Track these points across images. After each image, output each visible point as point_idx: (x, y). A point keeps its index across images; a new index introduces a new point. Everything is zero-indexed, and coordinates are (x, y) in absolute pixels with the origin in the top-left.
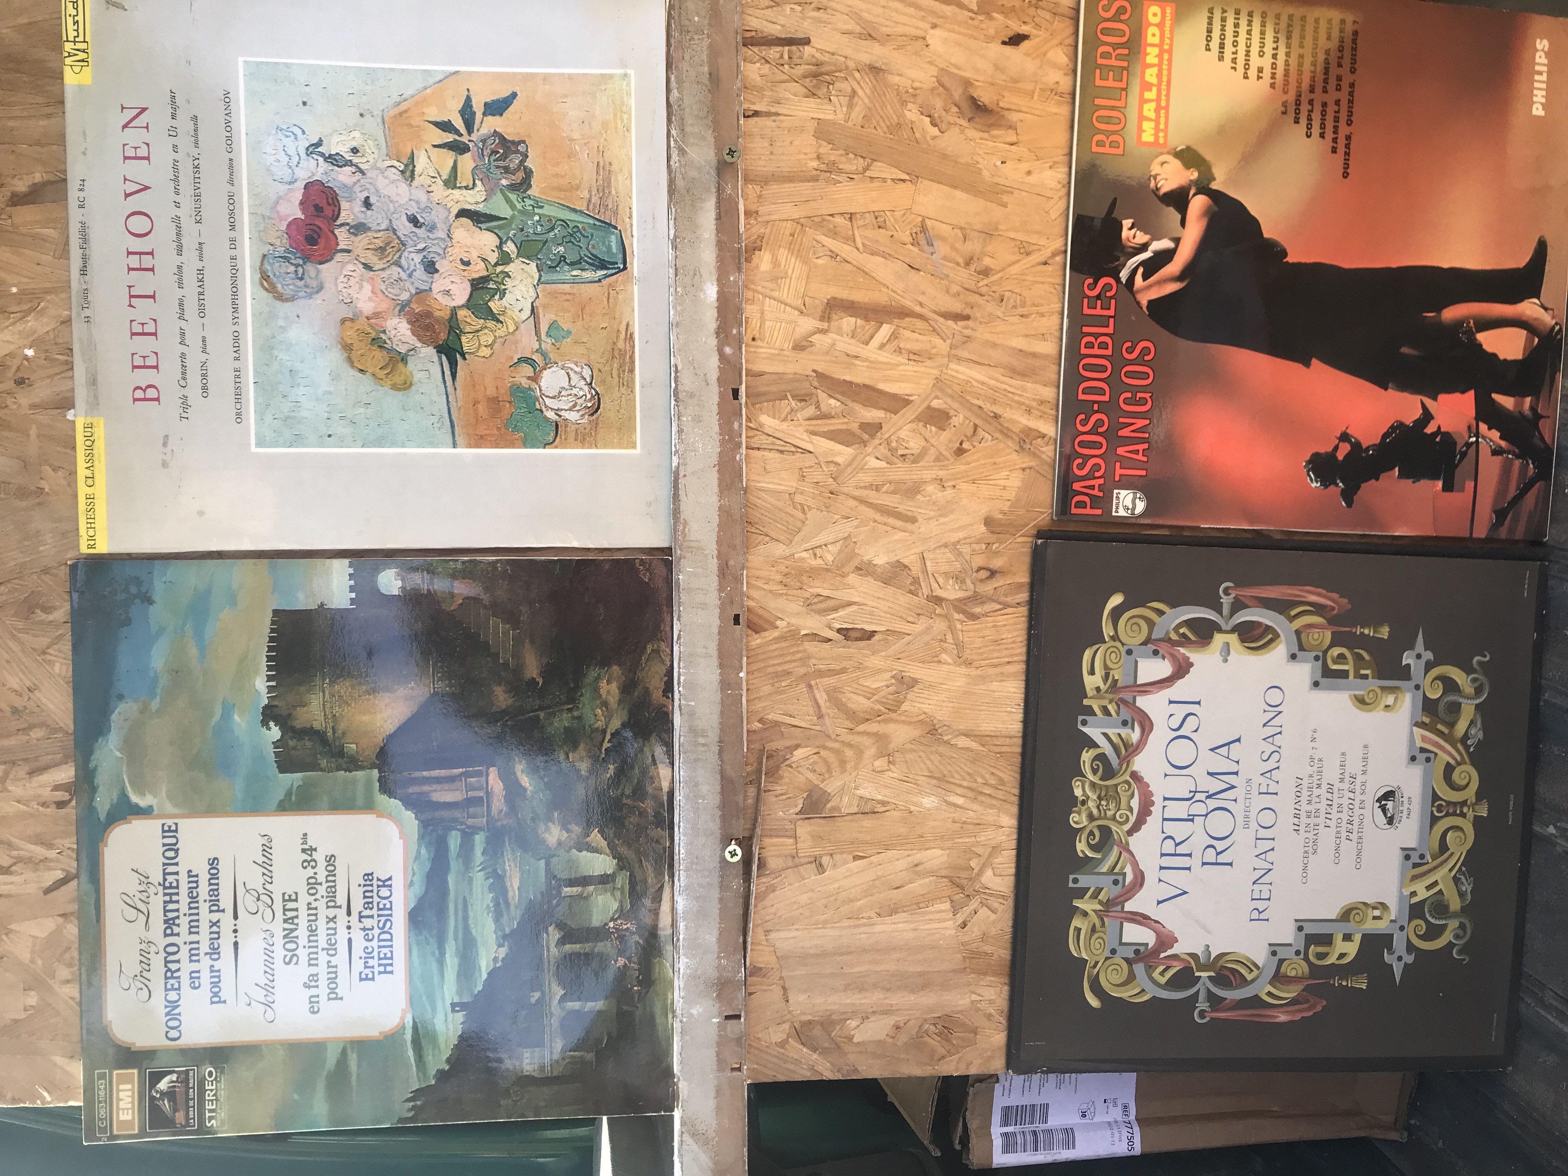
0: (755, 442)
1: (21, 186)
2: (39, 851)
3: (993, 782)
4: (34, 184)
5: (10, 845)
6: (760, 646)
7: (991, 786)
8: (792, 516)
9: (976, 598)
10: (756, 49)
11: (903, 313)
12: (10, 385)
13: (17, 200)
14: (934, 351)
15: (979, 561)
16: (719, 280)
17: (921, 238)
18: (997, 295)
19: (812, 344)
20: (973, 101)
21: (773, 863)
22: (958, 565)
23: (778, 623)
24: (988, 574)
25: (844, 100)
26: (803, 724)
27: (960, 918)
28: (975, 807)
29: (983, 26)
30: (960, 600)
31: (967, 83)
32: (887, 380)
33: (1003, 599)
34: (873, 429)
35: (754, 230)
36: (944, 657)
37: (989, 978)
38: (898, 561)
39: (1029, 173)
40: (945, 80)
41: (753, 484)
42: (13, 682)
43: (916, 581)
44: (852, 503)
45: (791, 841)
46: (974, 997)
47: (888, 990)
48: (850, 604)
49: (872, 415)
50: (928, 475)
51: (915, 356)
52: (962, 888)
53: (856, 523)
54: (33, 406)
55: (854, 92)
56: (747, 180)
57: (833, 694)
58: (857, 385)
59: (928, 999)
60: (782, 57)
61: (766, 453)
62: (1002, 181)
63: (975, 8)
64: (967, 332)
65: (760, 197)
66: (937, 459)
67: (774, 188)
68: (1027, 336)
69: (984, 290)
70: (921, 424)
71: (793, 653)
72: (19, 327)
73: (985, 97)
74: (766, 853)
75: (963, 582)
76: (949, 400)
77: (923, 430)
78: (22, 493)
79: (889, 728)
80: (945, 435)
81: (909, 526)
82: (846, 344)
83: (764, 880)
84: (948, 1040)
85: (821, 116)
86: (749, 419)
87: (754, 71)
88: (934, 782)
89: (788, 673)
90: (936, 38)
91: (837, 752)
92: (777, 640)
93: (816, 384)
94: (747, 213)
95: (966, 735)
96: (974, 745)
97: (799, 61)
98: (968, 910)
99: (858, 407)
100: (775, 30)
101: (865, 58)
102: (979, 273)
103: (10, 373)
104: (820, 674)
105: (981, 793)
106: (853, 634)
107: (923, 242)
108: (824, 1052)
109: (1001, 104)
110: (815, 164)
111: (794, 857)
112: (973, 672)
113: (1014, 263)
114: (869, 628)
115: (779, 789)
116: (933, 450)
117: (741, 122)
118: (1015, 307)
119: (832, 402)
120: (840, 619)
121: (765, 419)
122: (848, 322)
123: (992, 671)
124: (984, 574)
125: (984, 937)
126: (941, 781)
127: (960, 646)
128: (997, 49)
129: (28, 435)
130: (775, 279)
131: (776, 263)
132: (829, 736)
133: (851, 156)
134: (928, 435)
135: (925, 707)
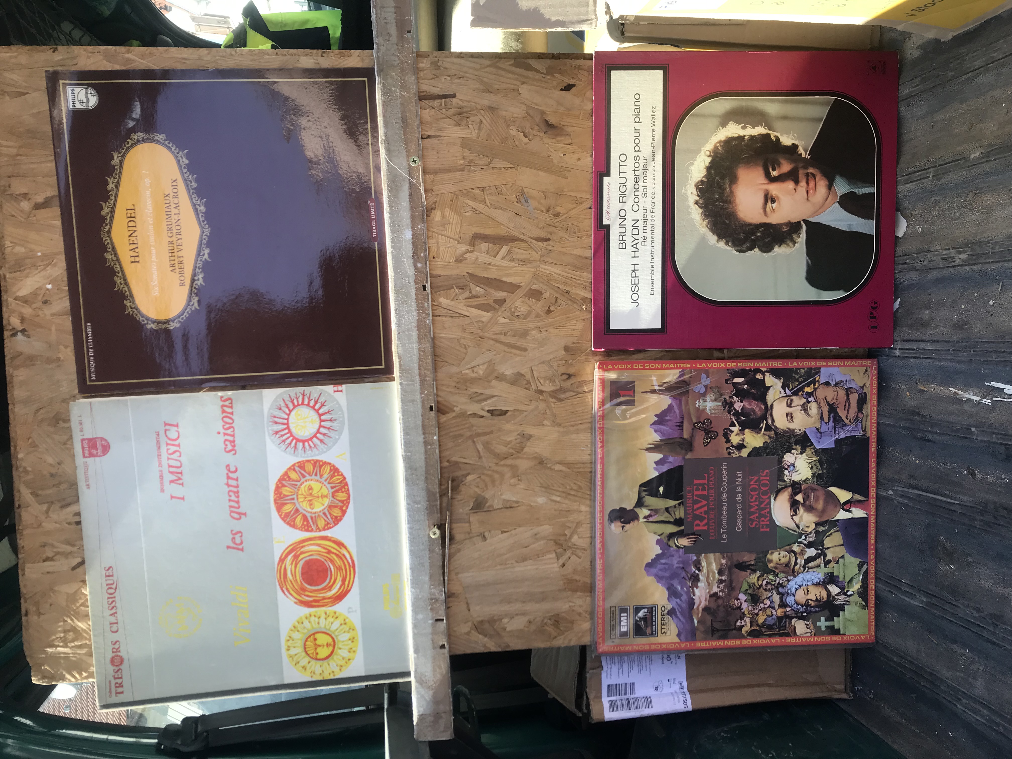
0: (436, 313)
1: (40, 199)
2: (69, 548)
3: (575, 487)
4: (47, 198)
5: (53, 546)
6: (445, 422)
7: (575, 490)
8: (460, 351)
9: (562, 390)
10: (426, 102)
11: (514, 239)
12: (39, 304)
13: (38, 207)
14: (531, 259)
15: (563, 370)
16: (413, 228)
17: (521, 198)
18: (564, 227)
19: (466, 259)
20: (547, 122)
21: (458, 537)
22: (551, 373)
23: (455, 409)
24: (567, 376)
25: (476, 127)
26: (471, 462)
27: (561, 562)
28: (567, 501)
29: (549, 81)
30: (553, 391)
31: (543, 113)
32: (507, 275)
33: (576, 390)
34: (501, 302)
35: (430, 199)
36: (545, 422)
37: (579, 594)
38: (518, 372)
39: (579, 159)
40: (531, 112)
41: (437, 335)
42: (50, 460)
43: (529, 382)
44: (492, 342)
45: (468, 524)
46: (571, 604)
47: (524, 602)
48: (493, 396)
49: (500, 294)
50: (531, 325)
51: (522, 262)
52: (561, 545)
53: (494, 353)
54: (53, 315)
55: (481, 122)
56: (425, 172)
57: (487, 445)
58: (491, 279)
59: (546, 606)
60: (441, 105)
61: (444, 318)
62: (563, 165)
63: (545, 72)
64: (550, 248)
65: (433, 181)
66: (538, 316)
67: (441, 176)
68: (582, 248)
69: (557, 224)
70: (527, 298)
71: (464, 425)
72: (43, 273)
73: (553, 120)
74: (454, 532)
75: (554, 381)
76: (541, 285)
77: (528, 301)
78: (49, 361)
79: (518, 462)
80: (540, 304)
81: (523, 353)
82: (484, 258)
83: (453, 546)
84: (558, 628)
85: (464, 136)
86: (433, 300)
87: (427, 114)
88: (543, 489)
89: (461, 436)
90: (524, 90)
91: (490, 476)
92: (454, 418)
93: (469, 280)
94: (426, 191)
95: (560, 463)
96: (563, 468)
97: (450, 107)
98: (565, 557)
99: (492, 291)
100: (436, 91)
101: (486, 103)
102: (554, 215)
103: (40, 298)
104: (479, 435)
105: (569, 494)
106: (496, 413)
107: (523, 201)
108: (491, 637)
109: (562, 123)
110: (462, 162)
111: (469, 533)
112: (562, 429)
113: (573, 209)
114: (504, 409)
115: (459, 497)
116: (534, 312)
117: (420, 142)
118: (575, 232)
119: (478, 289)
120: (488, 405)
121: (442, 300)
122: (484, 246)
123: (572, 429)
124: (565, 377)
125: (575, 571)
126: (547, 489)
127: (555, 416)
128: (559, 94)
129: (50, 330)
130: (444, 225)
131: (443, 216)
132: (485, 468)
133: (481, 156)
134: (531, 303)
135: (537, 450)
